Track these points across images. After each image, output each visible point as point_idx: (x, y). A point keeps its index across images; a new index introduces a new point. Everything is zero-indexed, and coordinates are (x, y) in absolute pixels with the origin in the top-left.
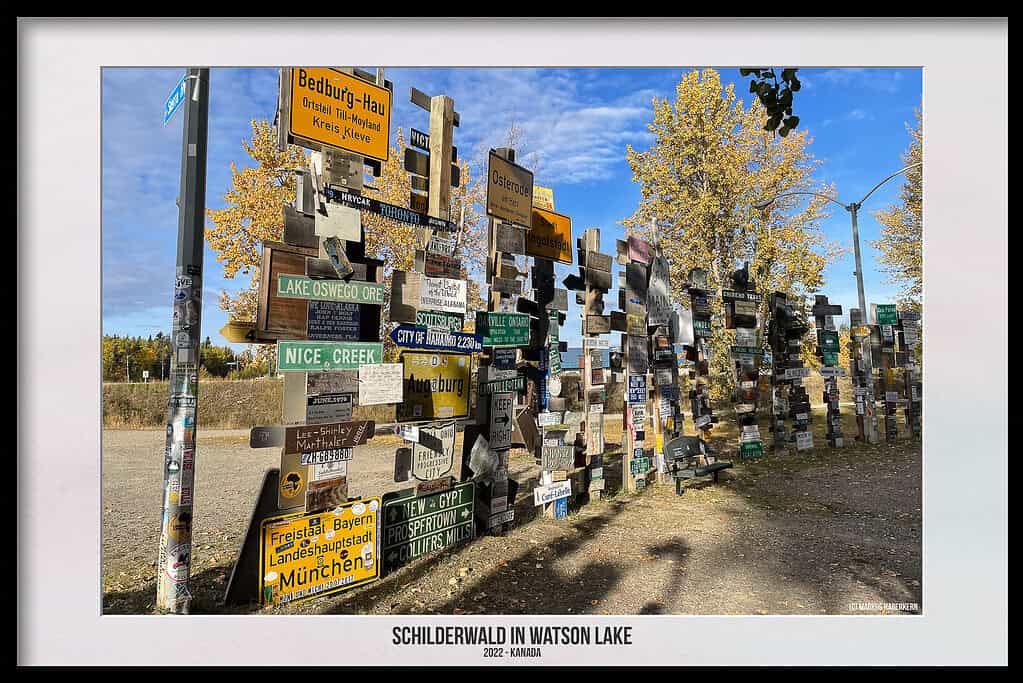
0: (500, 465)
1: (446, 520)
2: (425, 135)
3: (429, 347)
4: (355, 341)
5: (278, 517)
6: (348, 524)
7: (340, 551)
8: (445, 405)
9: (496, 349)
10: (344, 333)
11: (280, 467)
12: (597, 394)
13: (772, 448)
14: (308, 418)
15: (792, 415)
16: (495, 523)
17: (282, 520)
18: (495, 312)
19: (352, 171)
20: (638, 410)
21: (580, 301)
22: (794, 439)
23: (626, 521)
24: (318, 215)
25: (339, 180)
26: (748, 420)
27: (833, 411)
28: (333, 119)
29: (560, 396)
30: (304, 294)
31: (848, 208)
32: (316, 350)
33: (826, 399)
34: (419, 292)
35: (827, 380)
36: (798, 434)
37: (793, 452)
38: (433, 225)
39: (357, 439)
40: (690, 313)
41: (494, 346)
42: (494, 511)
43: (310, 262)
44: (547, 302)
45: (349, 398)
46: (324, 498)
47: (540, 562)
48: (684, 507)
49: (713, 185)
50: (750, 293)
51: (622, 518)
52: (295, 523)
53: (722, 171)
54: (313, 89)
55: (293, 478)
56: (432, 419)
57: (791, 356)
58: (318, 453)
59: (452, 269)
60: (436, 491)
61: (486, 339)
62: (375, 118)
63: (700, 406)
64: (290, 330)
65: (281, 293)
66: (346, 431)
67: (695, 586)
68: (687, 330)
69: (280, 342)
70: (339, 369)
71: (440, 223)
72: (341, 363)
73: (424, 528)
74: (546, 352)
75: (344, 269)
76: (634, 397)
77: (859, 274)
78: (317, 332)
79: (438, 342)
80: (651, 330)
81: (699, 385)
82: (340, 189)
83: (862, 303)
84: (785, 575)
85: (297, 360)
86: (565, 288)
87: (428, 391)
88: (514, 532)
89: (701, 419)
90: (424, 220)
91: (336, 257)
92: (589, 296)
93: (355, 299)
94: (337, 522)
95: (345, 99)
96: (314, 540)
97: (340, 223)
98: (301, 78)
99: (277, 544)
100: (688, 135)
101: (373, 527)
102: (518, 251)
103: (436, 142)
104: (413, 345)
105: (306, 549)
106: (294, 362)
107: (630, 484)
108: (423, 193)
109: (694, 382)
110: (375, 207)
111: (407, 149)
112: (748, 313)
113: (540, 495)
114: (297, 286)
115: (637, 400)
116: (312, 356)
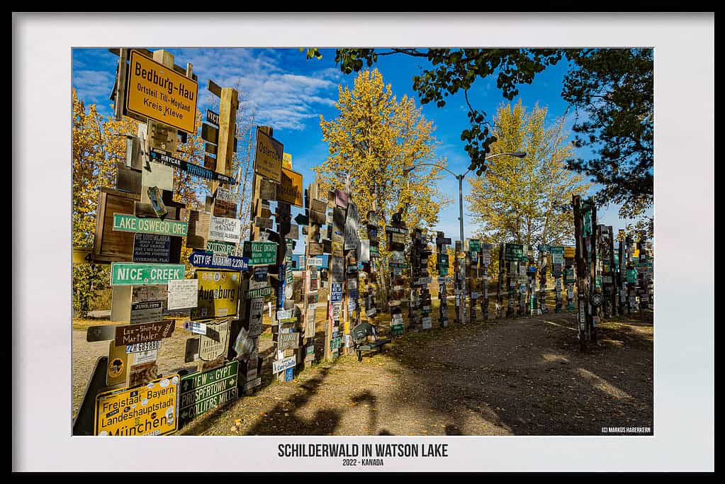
0: (254, 348)
1: (219, 387)
2: (216, 114)
3: (214, 267)
4: (166, 263)
5: (109, 392)
6: (157, 394)
7: (151, 414)
8: (223, 307)
9: (256, 268)
10: (158, 257)
11: (108, 355)
12: (313, 296)
13: (409, 328)
14: (131, 320)
15: (421, 307)
16: (249, 387)
17: (111, 394)
18: (255, 241)
19: (169, 139)
20: (337, 306)
21: (305, 233)
22: (421, 322)
23: (332, 381)
24: (144, 170)
25: (160, 145)
26: (397, 310)
27: (443, 305)
28: (158, 101)
29: (291, 299)
30: (132, 229)
31: (457, 178)
32: (139, 270)
33: (440, 297)
34: (209, 227)
35: (440, 285)
36: (423, 319)
37: (422, 330)
38: (220, 180)
39: (165, 334)
40: (367, 241)
41: (254, 266)
42: (249, 379)
43: (137, 205)
44: (286, 233)
45: (160, 304)
46: (142, 376)
47: (287, 412)
48: (364, 370)
49: (376, 150)
50: (402, 228)
51: (328, 379)
52: (120, 395)
53: (382, 143)
54: (145, 78)
55: (118, 363)
56: (214, 318)
57: (422, 269)
58: (138, 345)
59: (231, 211)
60: (214, 368)
61: (250, 261)
62: (186, 102)
63: (370, 302)
64: (117, 254)
65: (115, 227)
66: (158, 328)
67: (384, 419)
68: (365, 252)
69: (113, 264)
70: (154, 284)
71: (225, 178)
72: (156, 279)
73: (205, 394)
74: (284, 269)
75: (161, 211)
76: (334, 298)
77: (461, 219)
78: (140, 256)
79: (220, 263)
80: (346, 252)
81: (370, 288)
82: (160, 152)
83: (462, 237)
84: (432, 408)
85: (125, 277)
86: (297, 224)
87: (212, 298)
88: (261, 392)
89: (370, 311)
90: (215, 176)
91: (156, 202)
92: (311, 229)
93: (167, 232)
94: (150, 393)
95: (167, 88)
96: (133, 407)
97: (159, 177)
98: (137, 68)
99: (107, 411)
100: (360, 114)
101: (174, 395)
102: (272, 199)
103: (224, 121)
104: (204, 265)
105: (128, 413)
106: (123, 278)
107: (329, 356)
108: (213, 156)
109: (367, 286)
110: (184, 166)
111: (204, 124)
112: (400, 242)
113: (277, 365)
114: (128, 223)
115: (336, 300)
116: (136, 274)
